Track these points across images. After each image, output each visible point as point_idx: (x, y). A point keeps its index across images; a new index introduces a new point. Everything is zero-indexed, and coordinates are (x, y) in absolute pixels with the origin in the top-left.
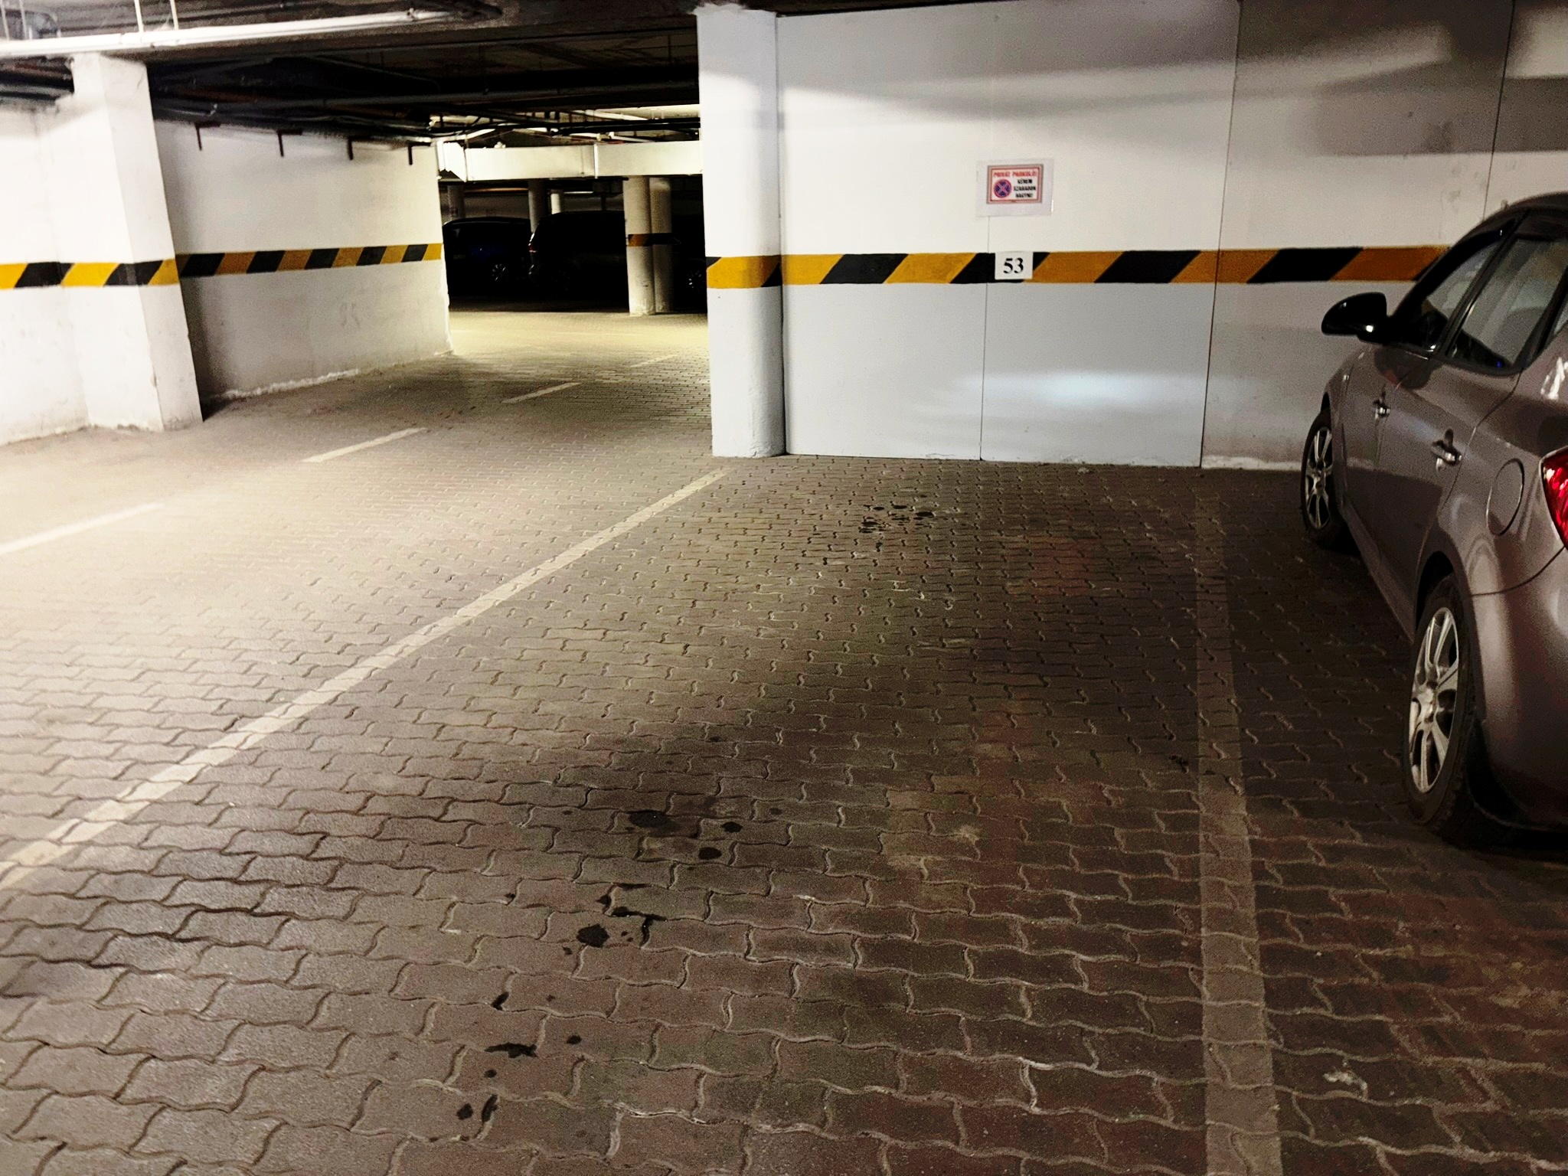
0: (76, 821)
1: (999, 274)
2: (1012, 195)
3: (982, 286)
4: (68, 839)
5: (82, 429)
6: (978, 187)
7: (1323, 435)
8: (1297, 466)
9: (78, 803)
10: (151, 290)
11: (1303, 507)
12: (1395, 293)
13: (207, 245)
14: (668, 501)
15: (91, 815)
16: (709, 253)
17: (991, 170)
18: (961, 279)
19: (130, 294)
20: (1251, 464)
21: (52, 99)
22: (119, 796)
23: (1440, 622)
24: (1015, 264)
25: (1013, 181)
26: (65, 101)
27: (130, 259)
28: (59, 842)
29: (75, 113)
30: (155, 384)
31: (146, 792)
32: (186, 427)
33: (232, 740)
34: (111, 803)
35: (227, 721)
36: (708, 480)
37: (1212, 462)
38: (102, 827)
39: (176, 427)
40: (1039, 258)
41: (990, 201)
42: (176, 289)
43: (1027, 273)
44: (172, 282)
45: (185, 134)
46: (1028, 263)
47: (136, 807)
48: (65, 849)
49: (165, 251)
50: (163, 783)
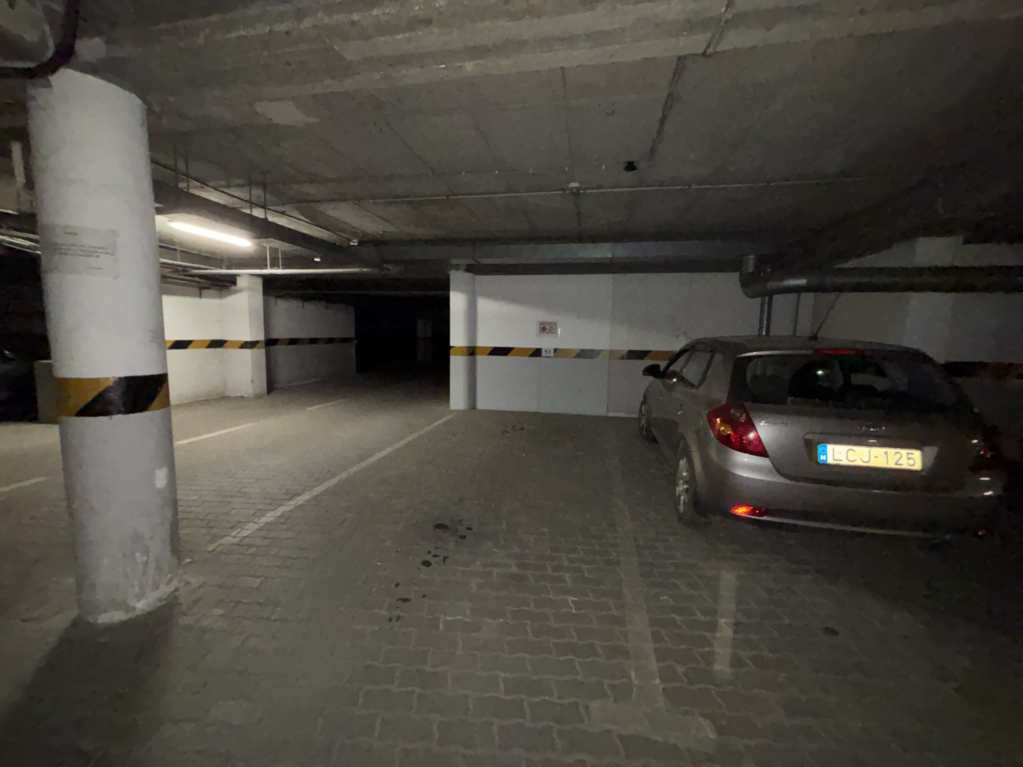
0: (240, 529)
1: (543, 354)
2: (547, 331)
3: (538, 358)
4: (238, 535)
5: (223, 397)
6: (535, 329)
7: (645, 407)
8: (637, 416)
9: (240, 523)
10: (255, 351)
11: (640, 428)
12: (663, 365)
13: (275, 336)
14: (436, 424)
15: (247, 527)
16: (452, 344)
17: (541, 324)
18: (531, 356)
19: (247, 352)
20: (622, 415)
21: (228, 287)
22: (254, 521)
23: (683, 460)
24: (548, 352)
25: (548, 327)
26: (233, 288)
27: (249, 339)
28: (234, 537)
29: (236, 292)
30: (252, 382)
31: (264, 520)
32: (260, 397)
33: (292, 503)
34: (252, 524)
35: (290, 496)
36: (449, 417)
37: (611, 414)
38: (250, 532)
39: (258, 397)
40: (555, 350)
41: (540, 332)
42: (263, 350)
43: (552, 354)
44: (262, 348)
45: (272, 300)
46: (552, 351)
47: (261, 525)
48: (238, 539)
49: (261, 337)
50: (269, 517)
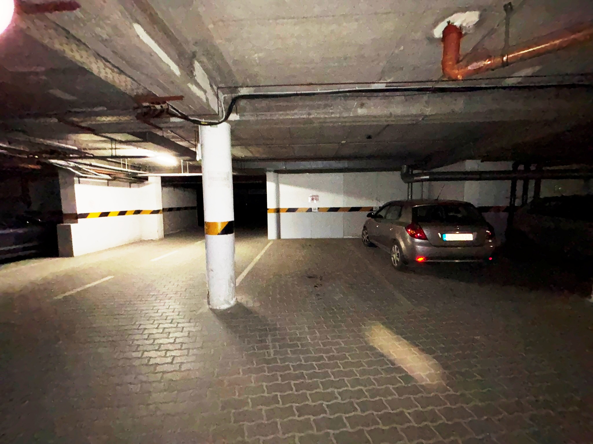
1: (313, 210)
2: (315, 200)
3: (310, 213)
6: (309, 199)
7: (365, 231)
10: (158, 215)
14: (268, 246)
16: (268, 208)
17: (311, 196)
18: (307, 212)
19: (154, 216)
20: (351, 237)
21: (143, 182)
23: (395, 247)
24: (315, 209)
25: (314, 197)
26: (146, 182)
27: (155, 209)
29: (148, 184)
30: (158, 232)
32: (161, 240)
36: (271, 243)
37: (345, 237)
40: (318, 208)
41: (311, 200)
42: (162, 215)
43: (317, 211)
44: (162, 213)
49: (161, 208)
